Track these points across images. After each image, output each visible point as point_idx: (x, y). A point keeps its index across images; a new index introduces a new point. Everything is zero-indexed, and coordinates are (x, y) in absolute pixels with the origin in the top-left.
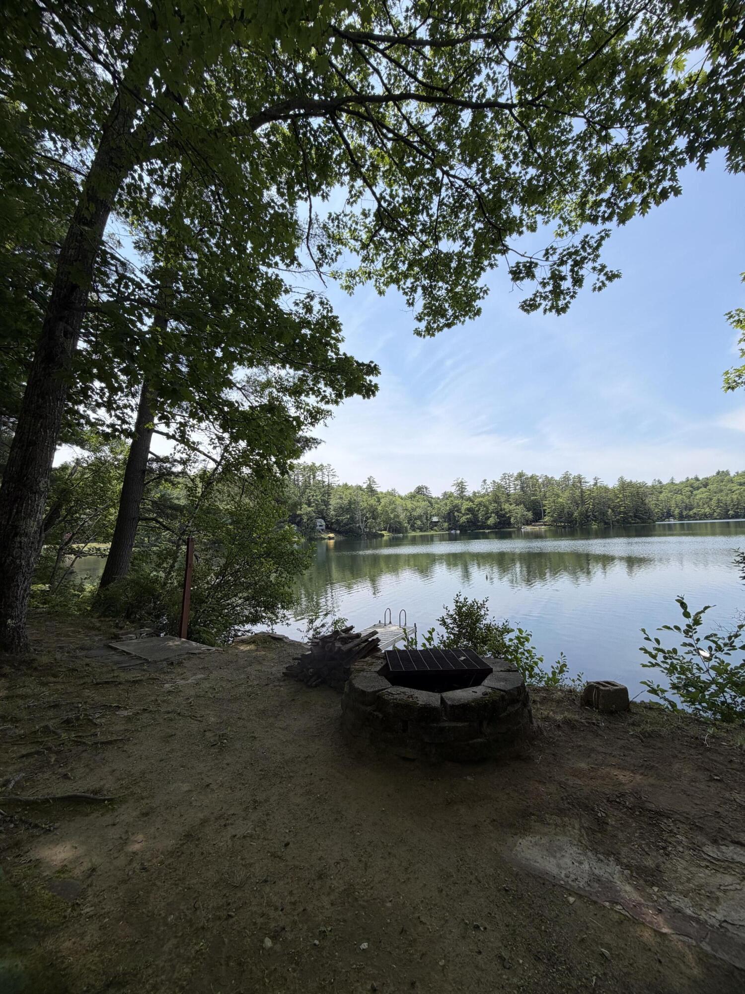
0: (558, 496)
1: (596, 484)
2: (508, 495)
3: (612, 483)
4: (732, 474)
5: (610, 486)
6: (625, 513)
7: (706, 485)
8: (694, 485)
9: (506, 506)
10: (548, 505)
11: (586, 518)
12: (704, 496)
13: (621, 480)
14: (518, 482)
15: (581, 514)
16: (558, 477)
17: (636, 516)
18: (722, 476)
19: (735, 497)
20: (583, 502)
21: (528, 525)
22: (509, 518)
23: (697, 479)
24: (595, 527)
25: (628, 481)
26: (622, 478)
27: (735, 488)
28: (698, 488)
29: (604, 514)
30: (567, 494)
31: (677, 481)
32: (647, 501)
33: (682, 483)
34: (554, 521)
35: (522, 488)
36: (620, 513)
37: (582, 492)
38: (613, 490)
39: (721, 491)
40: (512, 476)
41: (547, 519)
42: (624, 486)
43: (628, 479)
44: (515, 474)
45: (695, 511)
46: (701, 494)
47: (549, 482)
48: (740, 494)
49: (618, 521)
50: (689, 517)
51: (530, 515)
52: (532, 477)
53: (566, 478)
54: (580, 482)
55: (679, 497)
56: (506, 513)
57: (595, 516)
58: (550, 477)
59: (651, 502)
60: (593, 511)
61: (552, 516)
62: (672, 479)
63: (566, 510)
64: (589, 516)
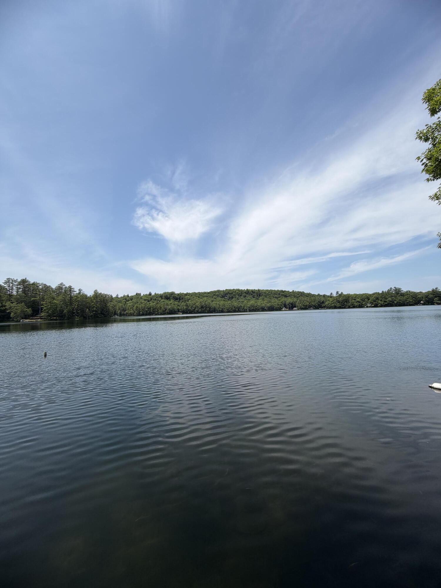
0: (54, 299)
1: (80, 293)
2: (11, 296)
3: (89, 293)
4: (142, 295)
5: (89, 295)
6: (96, 311)
7: (131, 300)
8: (127, 299)
9: (8, 304)
10: (45, 305)
11: (72, 314)
12: (130, 304)
13: (96, 292)
14: (21, 286)
15: (69, 312)
16: (54, 286)
17: (101, 313)
18: (138, 295)
19: (143, 306)
20: (71, 304)
21: (26, 319)
22: (10, 313)
23: (128, 296)
24: (77, 319)
25: (100, 292)
26: (96, 290)
27: (143, 302)
28: (128, 301)
29: (83, 311)
30: (60, 298)
31: (119, 296)
32: (108, 305)
33: (121, 297)
34: (49, 316)
35: (24, 291)
36: (93, 311)
37: (71, 297)
38: (90, 298)
39: (138, 303)
40: (16, 281)
41: (43, 314)
42: (97, 295)
43: (100, 291)
44: (19, 280)
45: (127, 311)
46: (129, 304)
47: (47, 288)
48: (145, 304)
49: (91, 316)
50: (124, 315)
51: (29, 311)
52: (33, 284)
53: (60, 288)
54: (70, 291)
55: (120, 304)
56: (6, 309)
57: (78, 313)
58: (48, 285)
59: (110, 305)
60: (77, 310)
61: (47, 312)
62: (117, 295)
63: (58, 309)
64: (74, 313)
